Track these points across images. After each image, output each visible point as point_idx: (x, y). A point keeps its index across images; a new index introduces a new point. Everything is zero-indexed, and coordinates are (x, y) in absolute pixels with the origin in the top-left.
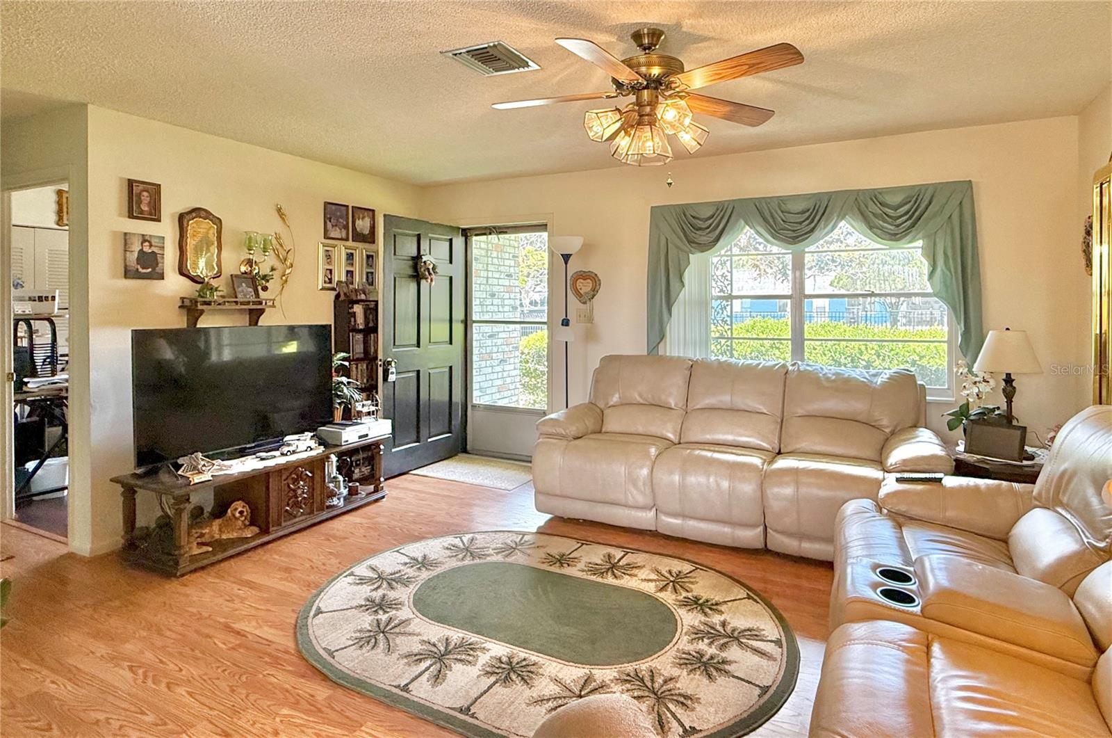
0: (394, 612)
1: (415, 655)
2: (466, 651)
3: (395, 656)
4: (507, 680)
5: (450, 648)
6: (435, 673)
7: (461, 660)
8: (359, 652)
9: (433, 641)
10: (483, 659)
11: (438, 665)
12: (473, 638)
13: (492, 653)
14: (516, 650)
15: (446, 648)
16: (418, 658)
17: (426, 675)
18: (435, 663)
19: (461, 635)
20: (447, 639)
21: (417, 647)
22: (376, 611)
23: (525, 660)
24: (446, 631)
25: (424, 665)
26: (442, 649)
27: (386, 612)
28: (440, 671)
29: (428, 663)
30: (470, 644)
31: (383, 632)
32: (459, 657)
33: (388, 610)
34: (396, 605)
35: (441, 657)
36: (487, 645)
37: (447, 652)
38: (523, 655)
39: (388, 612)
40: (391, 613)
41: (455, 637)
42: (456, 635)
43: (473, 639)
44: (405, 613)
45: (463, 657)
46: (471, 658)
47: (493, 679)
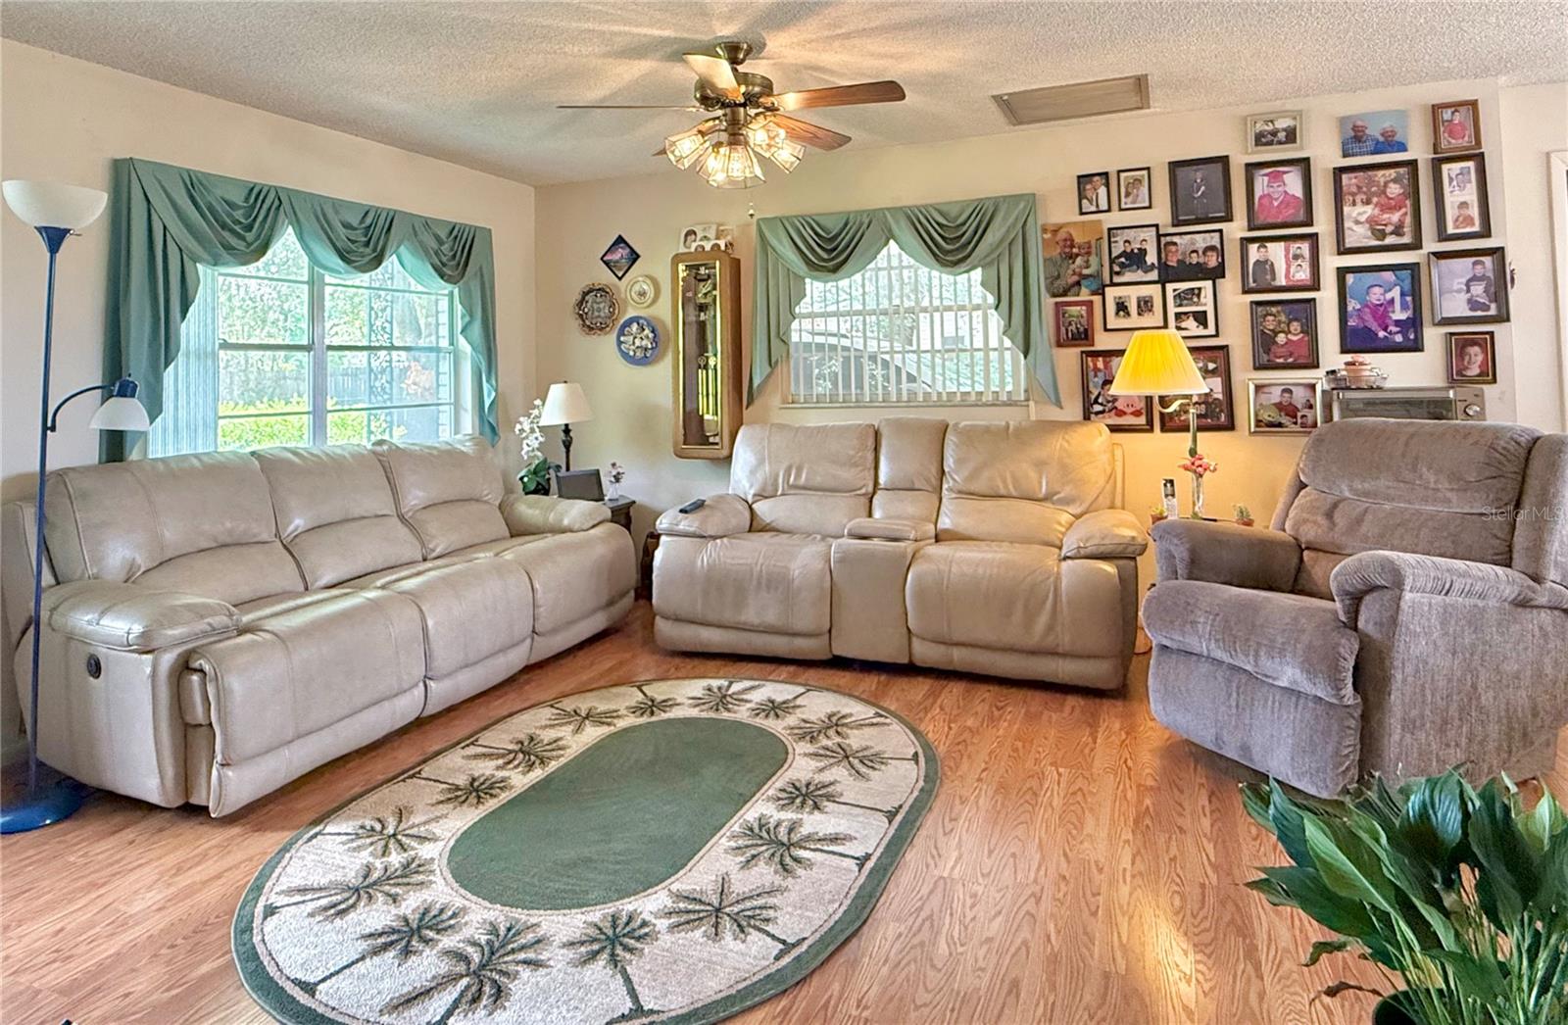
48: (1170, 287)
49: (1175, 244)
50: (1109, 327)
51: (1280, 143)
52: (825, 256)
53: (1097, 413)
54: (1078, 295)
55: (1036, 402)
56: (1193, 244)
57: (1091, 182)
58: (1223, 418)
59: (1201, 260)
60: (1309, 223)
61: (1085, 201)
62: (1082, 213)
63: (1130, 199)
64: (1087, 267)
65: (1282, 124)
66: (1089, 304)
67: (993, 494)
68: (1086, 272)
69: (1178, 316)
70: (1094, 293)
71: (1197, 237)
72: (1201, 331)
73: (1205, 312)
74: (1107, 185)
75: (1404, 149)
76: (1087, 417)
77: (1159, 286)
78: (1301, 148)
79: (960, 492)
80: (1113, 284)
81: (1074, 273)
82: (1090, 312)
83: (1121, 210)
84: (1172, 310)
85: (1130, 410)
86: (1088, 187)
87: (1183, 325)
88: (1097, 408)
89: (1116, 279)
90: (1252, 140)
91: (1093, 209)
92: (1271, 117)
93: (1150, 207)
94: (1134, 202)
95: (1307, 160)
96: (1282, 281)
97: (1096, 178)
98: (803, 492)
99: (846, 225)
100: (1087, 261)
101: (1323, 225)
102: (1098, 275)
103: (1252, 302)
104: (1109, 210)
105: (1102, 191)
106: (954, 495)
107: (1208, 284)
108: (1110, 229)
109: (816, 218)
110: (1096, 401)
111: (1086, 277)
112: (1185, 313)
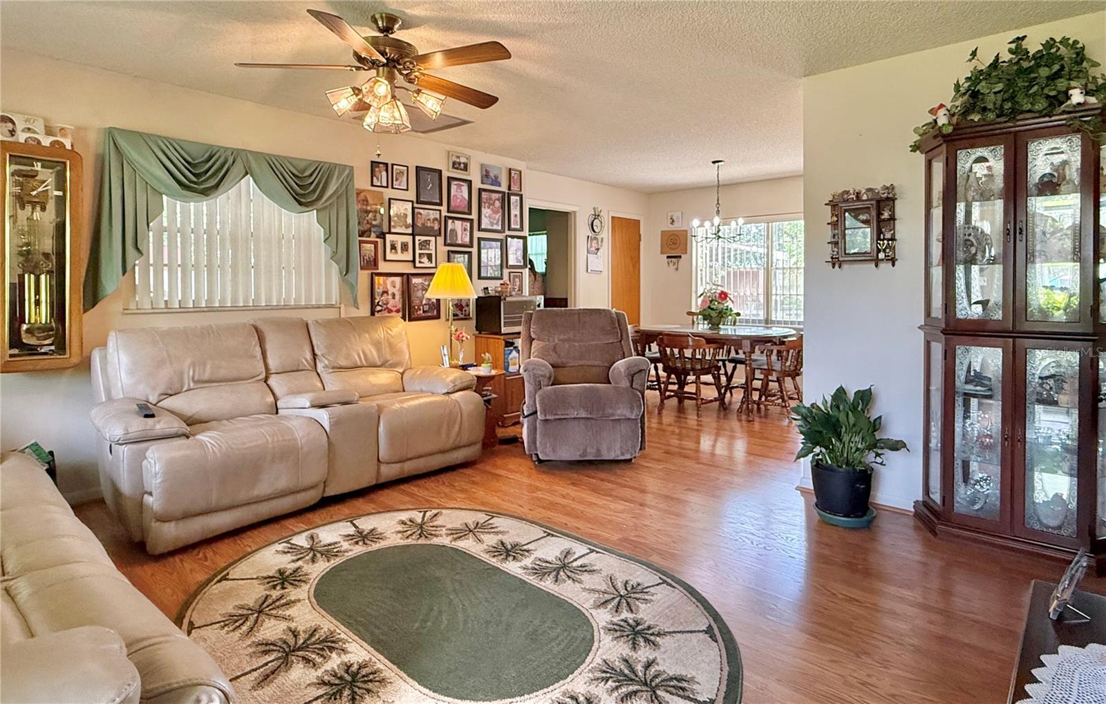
0: (616, 620)
1: (586, 571)
2: (541, 570)
3: (604, 573)
4: (515, 546)
5: (554, 573)
6: (569, 556)
7: (547, 562)
8: (639, 580)
9: (570, 582)
10: (528, 561)
11: (566, 561)
12: (532, 580)
13: (519, 564)
14: (498, 565)
15: (558, 573)
16: (584, 569)
17: (576, 556)
18: (569, 563)
19: (543, 583)
20: (556, 581)
21: (585, 577)
22: (638, 624)
23: (494, 556)
24: (556, 589)
25: (579, 563)
26: (562, 573)
27: (625, 621)
28: (565, 557)
29: (575, 564)
30: (536, 573)
31: (621, 596)
32: (548, 565)
33: (622, 623)
34: (616, 630)
35: (562, 568)
36: (520, 571)
37: (558, 570)
38: (494, 560)
39: (622, 620)
40: (618, 618)
41: (548, 582)
42: (547, 584)
43: (531, 578)
44: (602, 618)
45: (544, 564)
46: (538, 563)
47: (525, 547)
48: (417, 238)
49: (421, 214)
50: (387, 258)
51: (461, 169)
52: (194, 179)
53: (379, 311)
54: (369, 237)
55: (345, 305)
56: (429, 215)
57: (378, 167)
58: (435, 313)
59: (432, 225)
60: (470, 214)
61: (375, 178)
62: (372, 185)
63: (398, 182)
64: (375, 220)
65: (463, 160)
66: (376, 244)
67: (354, 366)
68: (374, 223)
69: (420, 254)
70: (377, 237)
71: (431, 212)
72: (429, 265)
73: (431, 254)
74: (387, 171)
75: (500, 186)
76: (373, 314)
77: (411, 237)
78: (469, 175)
79: (333, 368)
80: (390, 233)
81: (368, 223)
82: (376, 248)
83: (393, 188)
84: (418, 251)
85: (394, 309)
86: (377, 169)
87: (422, 260)
88: (378, 308)
89: (393, 230)
90: (451, 165)
91: (379, 184)
92: (459, 155)
93: (407, 190)
94: (400, 185)
95: (471, 181)
96: (459, 242)
97: (381, 165)
98: (207, 385)
99: (210, 157)
100: (375, 216)
101: (474, 216)
102: (380, 226)
103: (448, 251)
104: (387, 187)
105: (384, 174)
106: (331, 370)
107: (433, 239)
108: (390, 199)
109: (181, 143)
110: (378, 305)
111: (374, 226)
112: (423, 254)
